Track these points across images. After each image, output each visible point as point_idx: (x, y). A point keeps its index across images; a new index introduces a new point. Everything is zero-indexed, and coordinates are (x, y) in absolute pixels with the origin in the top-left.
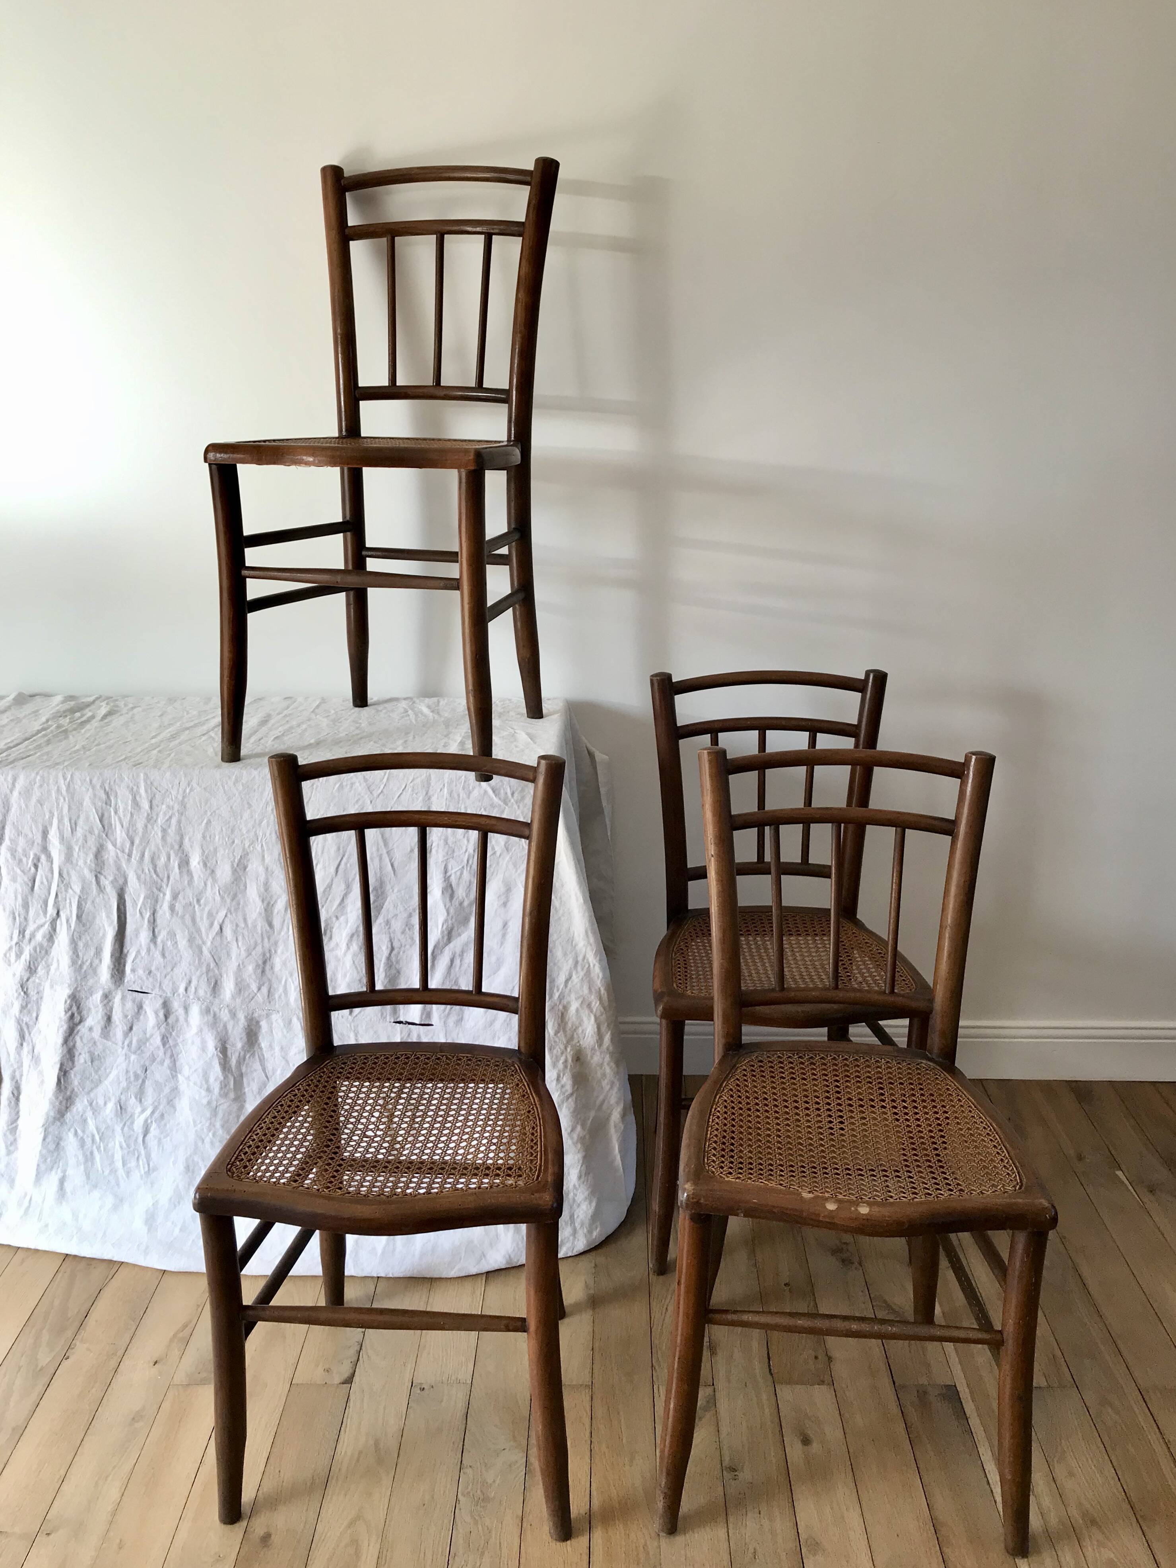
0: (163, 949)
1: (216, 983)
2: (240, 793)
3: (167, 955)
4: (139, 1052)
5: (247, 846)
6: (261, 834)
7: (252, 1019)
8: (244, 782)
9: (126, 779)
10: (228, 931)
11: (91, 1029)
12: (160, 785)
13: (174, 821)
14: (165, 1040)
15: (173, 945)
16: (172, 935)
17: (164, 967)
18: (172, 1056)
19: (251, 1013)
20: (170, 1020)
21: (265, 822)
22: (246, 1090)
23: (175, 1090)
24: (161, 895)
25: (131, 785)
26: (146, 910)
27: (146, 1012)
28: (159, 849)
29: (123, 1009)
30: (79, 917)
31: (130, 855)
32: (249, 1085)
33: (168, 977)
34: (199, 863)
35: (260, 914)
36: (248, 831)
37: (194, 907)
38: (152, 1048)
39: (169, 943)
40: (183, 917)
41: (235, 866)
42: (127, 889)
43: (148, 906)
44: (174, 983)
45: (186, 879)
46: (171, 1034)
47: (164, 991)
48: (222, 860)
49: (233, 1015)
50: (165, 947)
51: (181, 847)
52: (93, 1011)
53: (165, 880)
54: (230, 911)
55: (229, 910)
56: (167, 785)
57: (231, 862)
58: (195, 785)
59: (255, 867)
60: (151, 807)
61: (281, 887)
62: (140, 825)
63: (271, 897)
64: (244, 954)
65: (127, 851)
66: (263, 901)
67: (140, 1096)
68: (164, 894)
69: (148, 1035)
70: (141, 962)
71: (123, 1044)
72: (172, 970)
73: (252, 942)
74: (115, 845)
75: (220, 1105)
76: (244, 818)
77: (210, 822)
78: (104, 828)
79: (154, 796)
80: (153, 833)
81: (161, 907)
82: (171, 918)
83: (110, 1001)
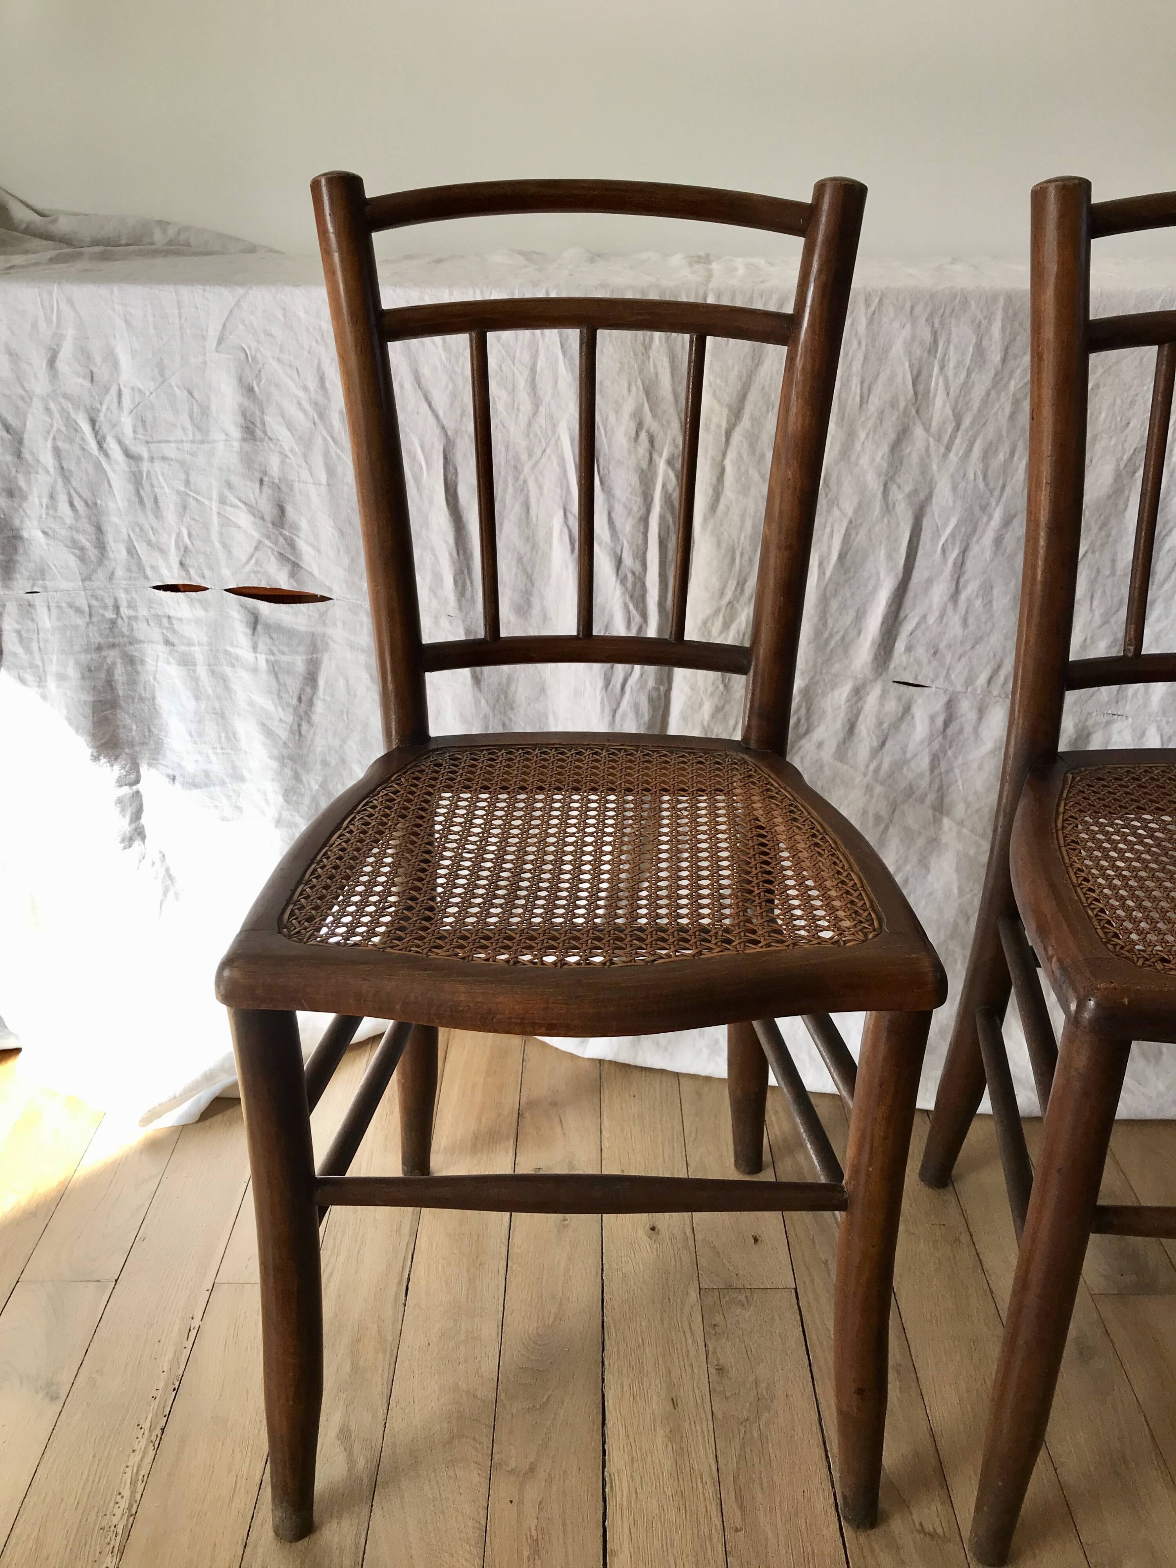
0: (966, 612)
3: (971, 621)
7: (1084, 728)
11: (820, 745)
15: (984, 606)
16: (987, 592)
17: (961, 642)
20: (949, 731)
24: (985, 519)
26: (953, 545)
27: (913, 718)
28: (1000, 436)
30: (842, 557)
31: (948, 448)
33: (964, 660)
38: (910, 776)
39: (978, 603)
40: (1011, 561)
41: (1122, 467)
42: (930, 507)
43: (959, 538)
44: (971, 670)
46: (945, 753)
47: (951, 683)
50: (971, 610)
52: (829, 716)
53: (997, 493)
62: (977, 393)
64: (1098, 619)
65: (946, 439)
68: (990, 517)
69: (909, 756)
70: (924, 634)
71: (867, 766)
72: (973, 648)
73: (1115, 600)
74: (927, 429)
78: (916, 399)
80: (997, 406)
81: (977, 541)
82: (992, 560)
83: (860, 699)
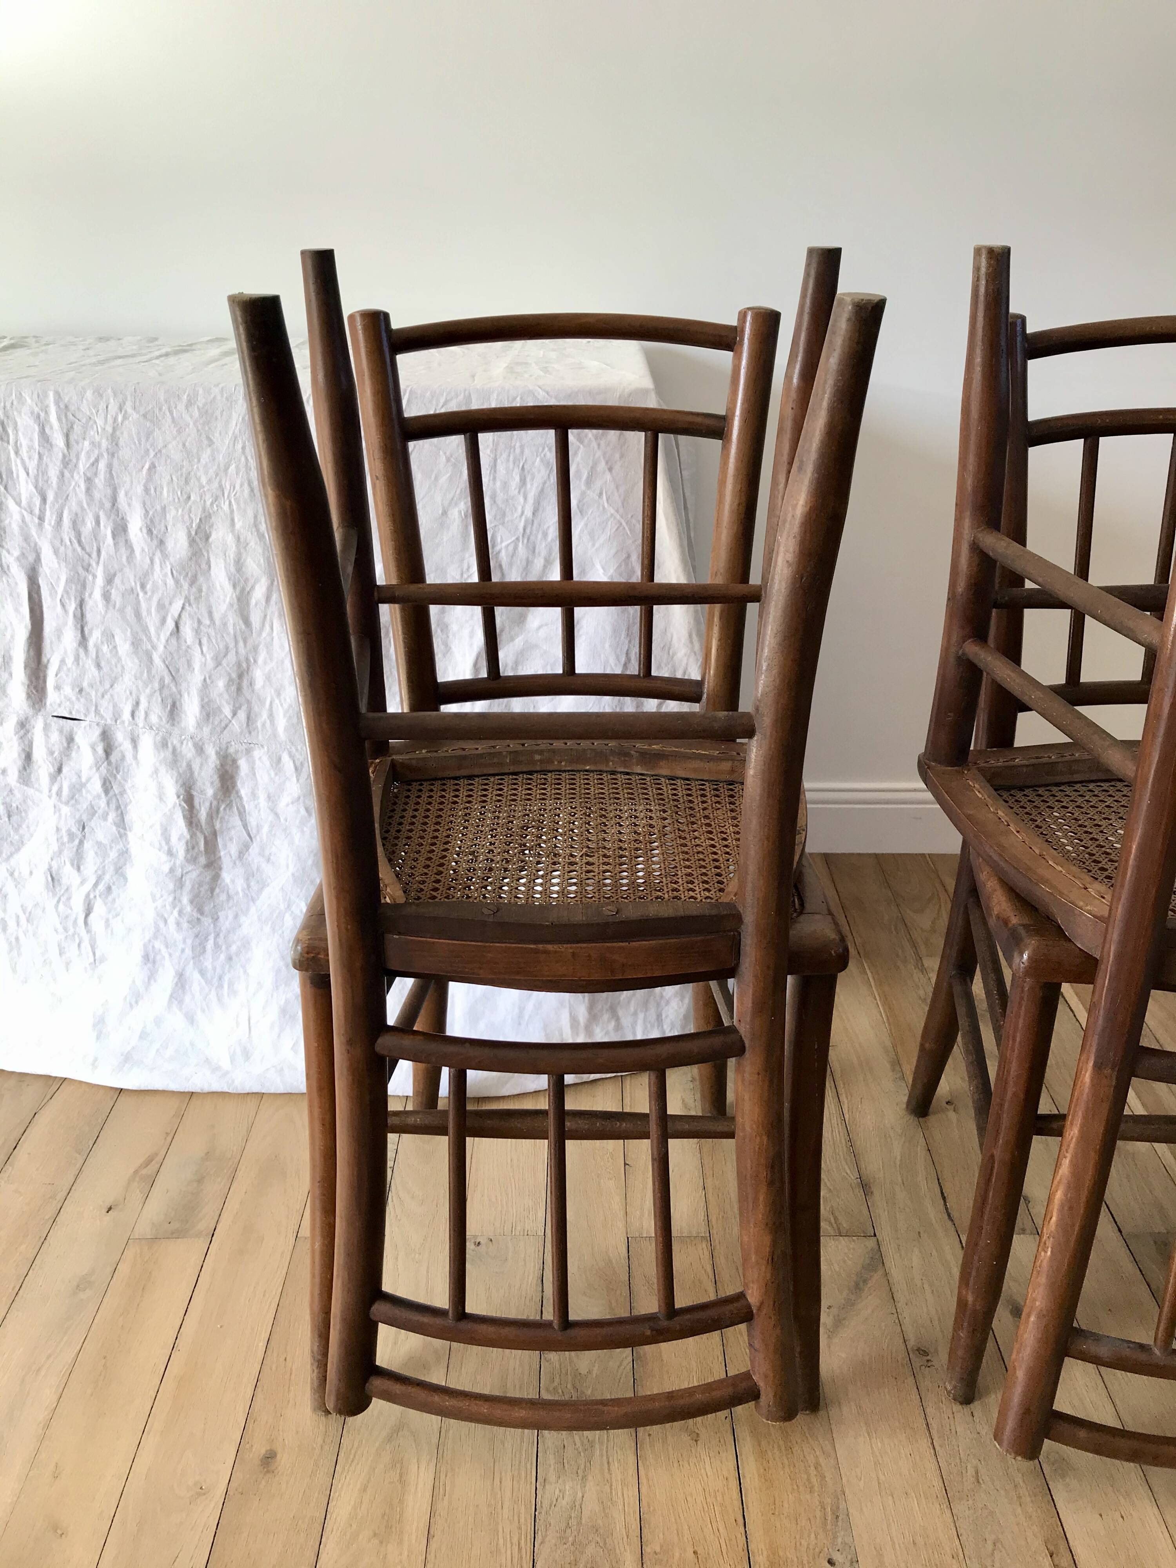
0: (97, 657)
1: (174, 705)
2: (195, 423)
3: (103, 664)
4: (73, 802)
5: (208, 503)
6: (228, 487)
7: (226, 756)
8: (201, 405)
9: (29, 401)
10: (187, 631)
12: (79, 409)
13: (102, 465)
14: (107, 786)
15: (111, 651)
16: (109, 637)
17: (101, 682)
18: (118, 807)
19: (224, 746)
20: (113, 758)
21: (233, 468)
22: (222, 854)
23: (124, 854)
24: (90, 578)
25: (36, 410)
26: (70, 599)
27: (79, 747)
28: (82, 508)
29: (47, 742)
31: (41, 518)
32: (225, 846)
33: (107, 697)
34: (141, 529)
35: (231, 605)
36: (209, 481)
37: (138, 595)
38: (90, 797)
39: (105, 649)
40: (122, 611)
41: (193, 533)
42: (41, 570)
43: (72, 593)
44: (115, 706)
45: (124, 553)
46: (115, 777)
47: (102, 717)
48: (174, 525)
49: (200, 749)
50: (100, 654)
51: (114, 505)
52: (6, 745)
53: (94, 555)
54: (189, 601)
55: (187, 600)
56: (90, 410)
57: (188, 528)
58: (130, 410)
59: (221, 535)
60: (68, 445)
61: (259, 565)
62: (53, 473)
63: (246, 581)
64: (210, 663)
65: (37, 511)
66: (234, 587)
67: (78, 863)
68: (95, 576)
69: (84, 780)
70: (67, 675)
71: (50, 791)
72: (112, 686)
73: (221, 646)
74: (19, 504)
75: (187, 873)
76: (203, 461)
77: (155, 467)
79: (72, 427)
80: (73, 484)
81: (90, 595)
82: (106, 612)
83: (28, 731)
